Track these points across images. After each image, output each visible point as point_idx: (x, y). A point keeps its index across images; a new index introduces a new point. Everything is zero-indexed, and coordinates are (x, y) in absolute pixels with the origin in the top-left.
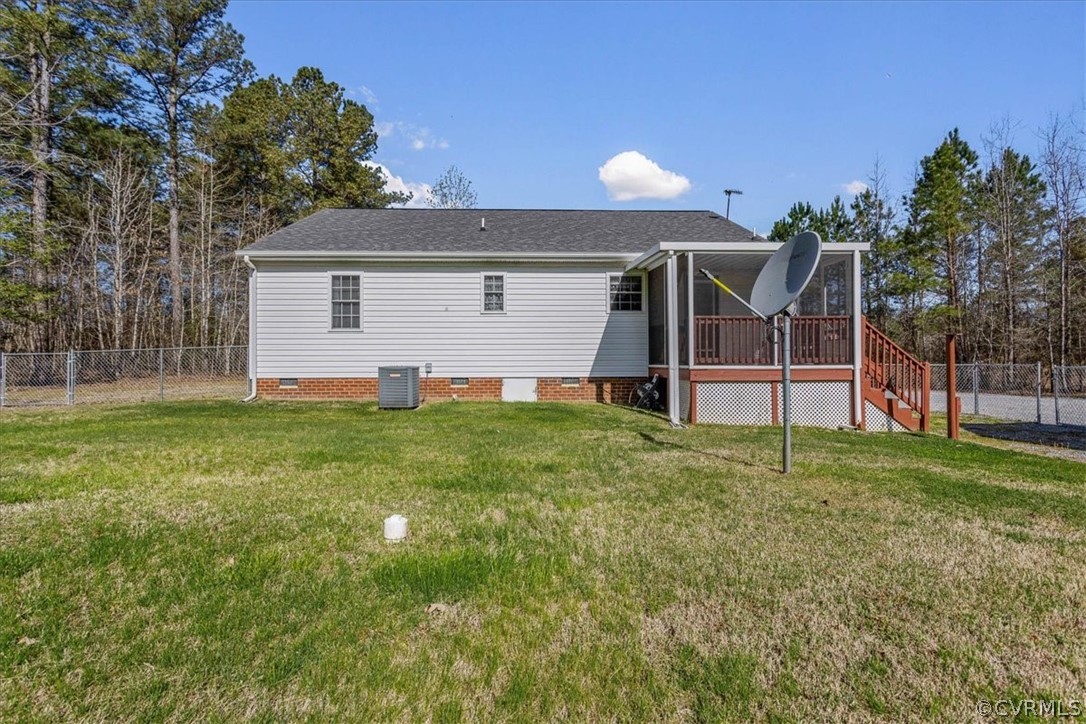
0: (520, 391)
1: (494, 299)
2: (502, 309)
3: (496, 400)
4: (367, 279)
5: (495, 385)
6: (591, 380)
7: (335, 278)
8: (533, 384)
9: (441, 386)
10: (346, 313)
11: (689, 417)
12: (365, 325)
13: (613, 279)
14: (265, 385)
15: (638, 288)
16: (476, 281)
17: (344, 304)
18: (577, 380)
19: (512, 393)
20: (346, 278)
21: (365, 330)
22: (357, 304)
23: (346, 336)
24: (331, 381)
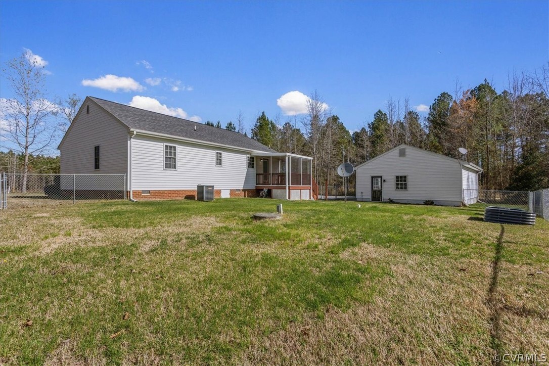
2: (221, 165)
3: (219, 197)
5: (219, 192)
6: (243, 190)
7: (166, 146)
8: (229, 191)
10: (170, 162)
12: (178, 168)
13: (248, 157)
14: (135, 194)
15: (253, 161)
17: (169, 158)
18: (239, 190)
19: (223, 195)
20: (170, 147)
21: (178, 170)
22: (175, 159)
23: (170, 172)
24: (164, 191)
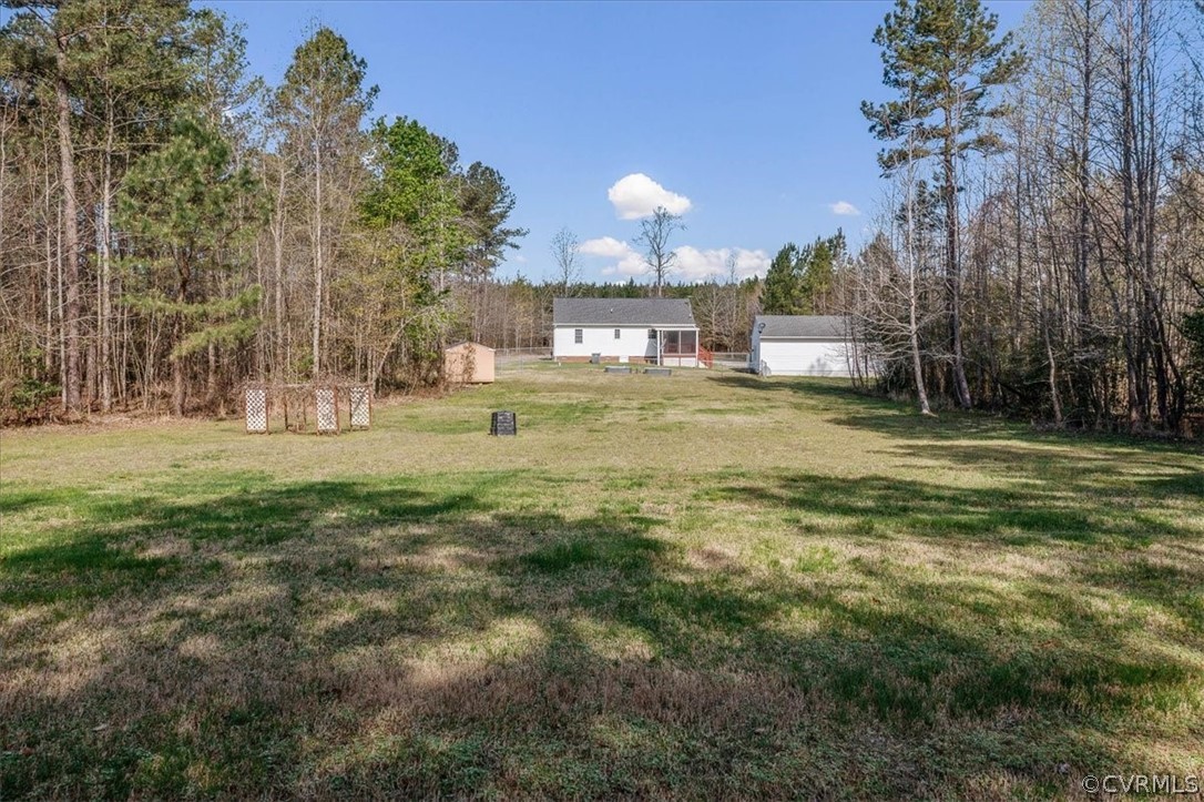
0: (623, 360)
1: (617, 335)
2: (619, 338)
4: (584, 330)
5: (618, 358)
7: (576, 330)
9: (604, 358)
10: (579, 339)
11: (661, 364)
12: (584, 342)
14: (558, 358)
16: (613, 330)
17: (578, 337)
19: (621, 361)
20: (579, 330)
21: (584, 344)
22: (582, 337)
